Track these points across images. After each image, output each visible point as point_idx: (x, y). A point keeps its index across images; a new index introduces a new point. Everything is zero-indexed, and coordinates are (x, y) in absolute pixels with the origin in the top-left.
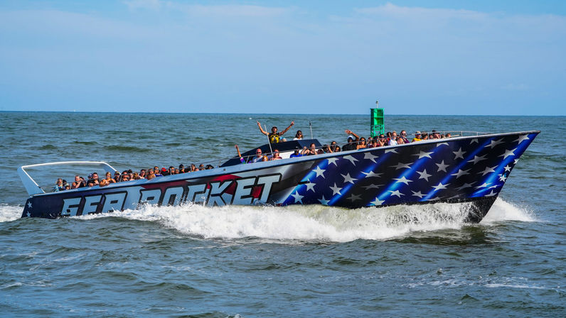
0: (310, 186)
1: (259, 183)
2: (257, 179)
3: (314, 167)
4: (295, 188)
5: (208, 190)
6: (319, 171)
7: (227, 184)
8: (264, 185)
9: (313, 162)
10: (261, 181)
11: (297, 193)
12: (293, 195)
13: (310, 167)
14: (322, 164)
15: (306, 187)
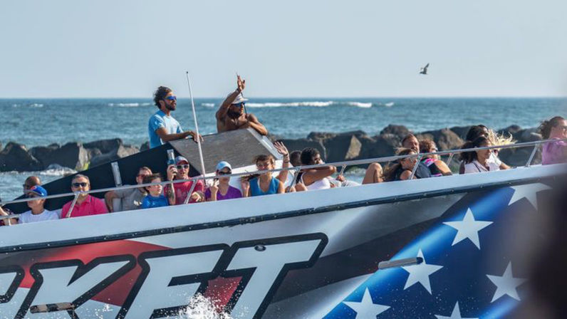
0: (420, 274)
1: (231, 267)
2: (229, 252)
3: (455, 212)
4: (364, 282)
5: (22, 293)
6: (468, 227)
7: (104, 271)
8: (251, 271)
9: (459, 197)
10: (241, 260)
11: (367, 296)
12: (352, 305)
13: (439, 212)
14: (486, 205)
15: (407, 274)
